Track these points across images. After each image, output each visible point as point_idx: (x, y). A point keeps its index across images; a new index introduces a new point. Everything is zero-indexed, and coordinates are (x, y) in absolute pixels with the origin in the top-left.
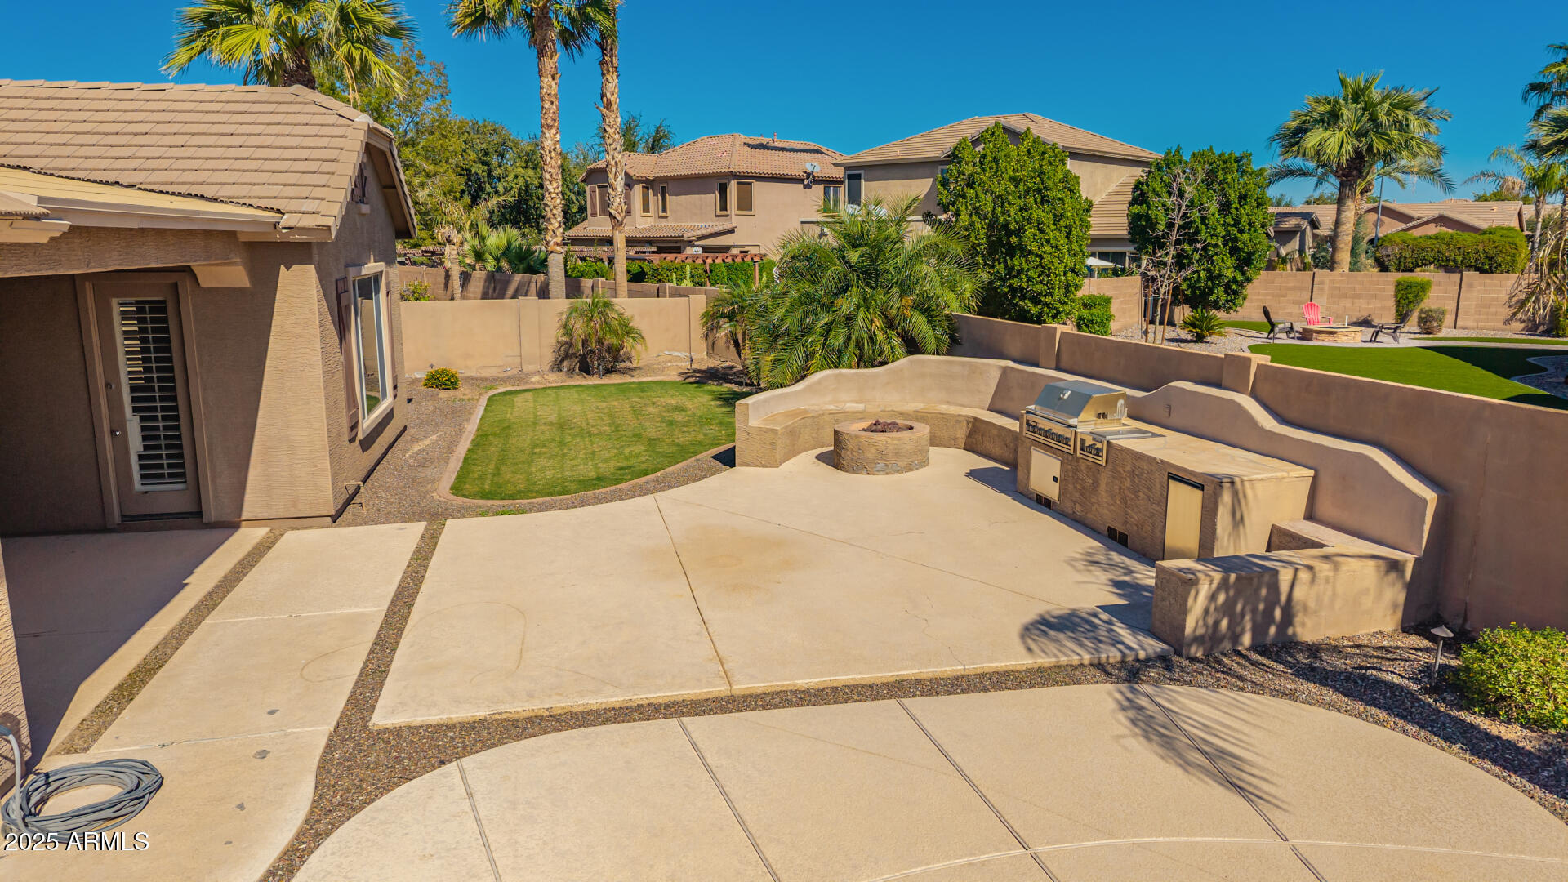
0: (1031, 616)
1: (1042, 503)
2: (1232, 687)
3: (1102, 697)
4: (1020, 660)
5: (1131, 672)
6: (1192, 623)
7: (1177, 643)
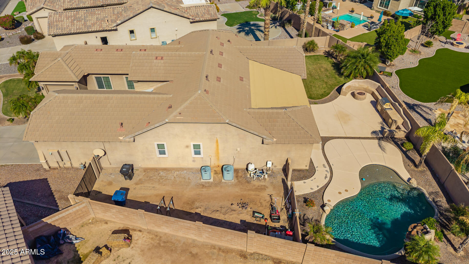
0: (372, 131)
1: (377, 111)
2: (387, 142)
3: (377, 141)
4: (370, 136)
5: (379, 139)
6: (385, 135)
7: (384, 137)
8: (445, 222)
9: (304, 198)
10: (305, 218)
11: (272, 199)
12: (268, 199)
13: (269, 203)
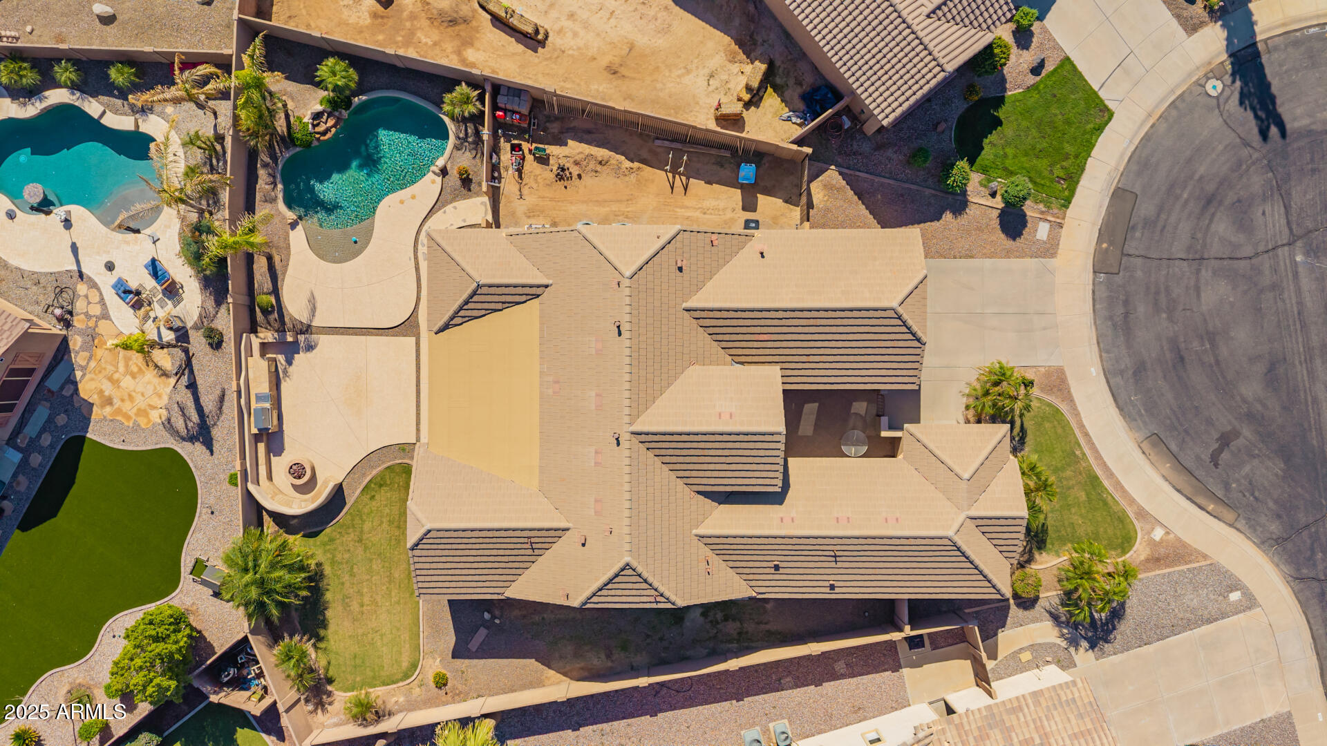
0: (313, 352)
2: (296, 319)
3: (315, 322)
4: (321, 337)
5: (307, 328)
8: (277, 147)
9: (470, 190)
10: (474, 152)
11: (520, 190)
12: (525, 191)
13: (524, 183)
